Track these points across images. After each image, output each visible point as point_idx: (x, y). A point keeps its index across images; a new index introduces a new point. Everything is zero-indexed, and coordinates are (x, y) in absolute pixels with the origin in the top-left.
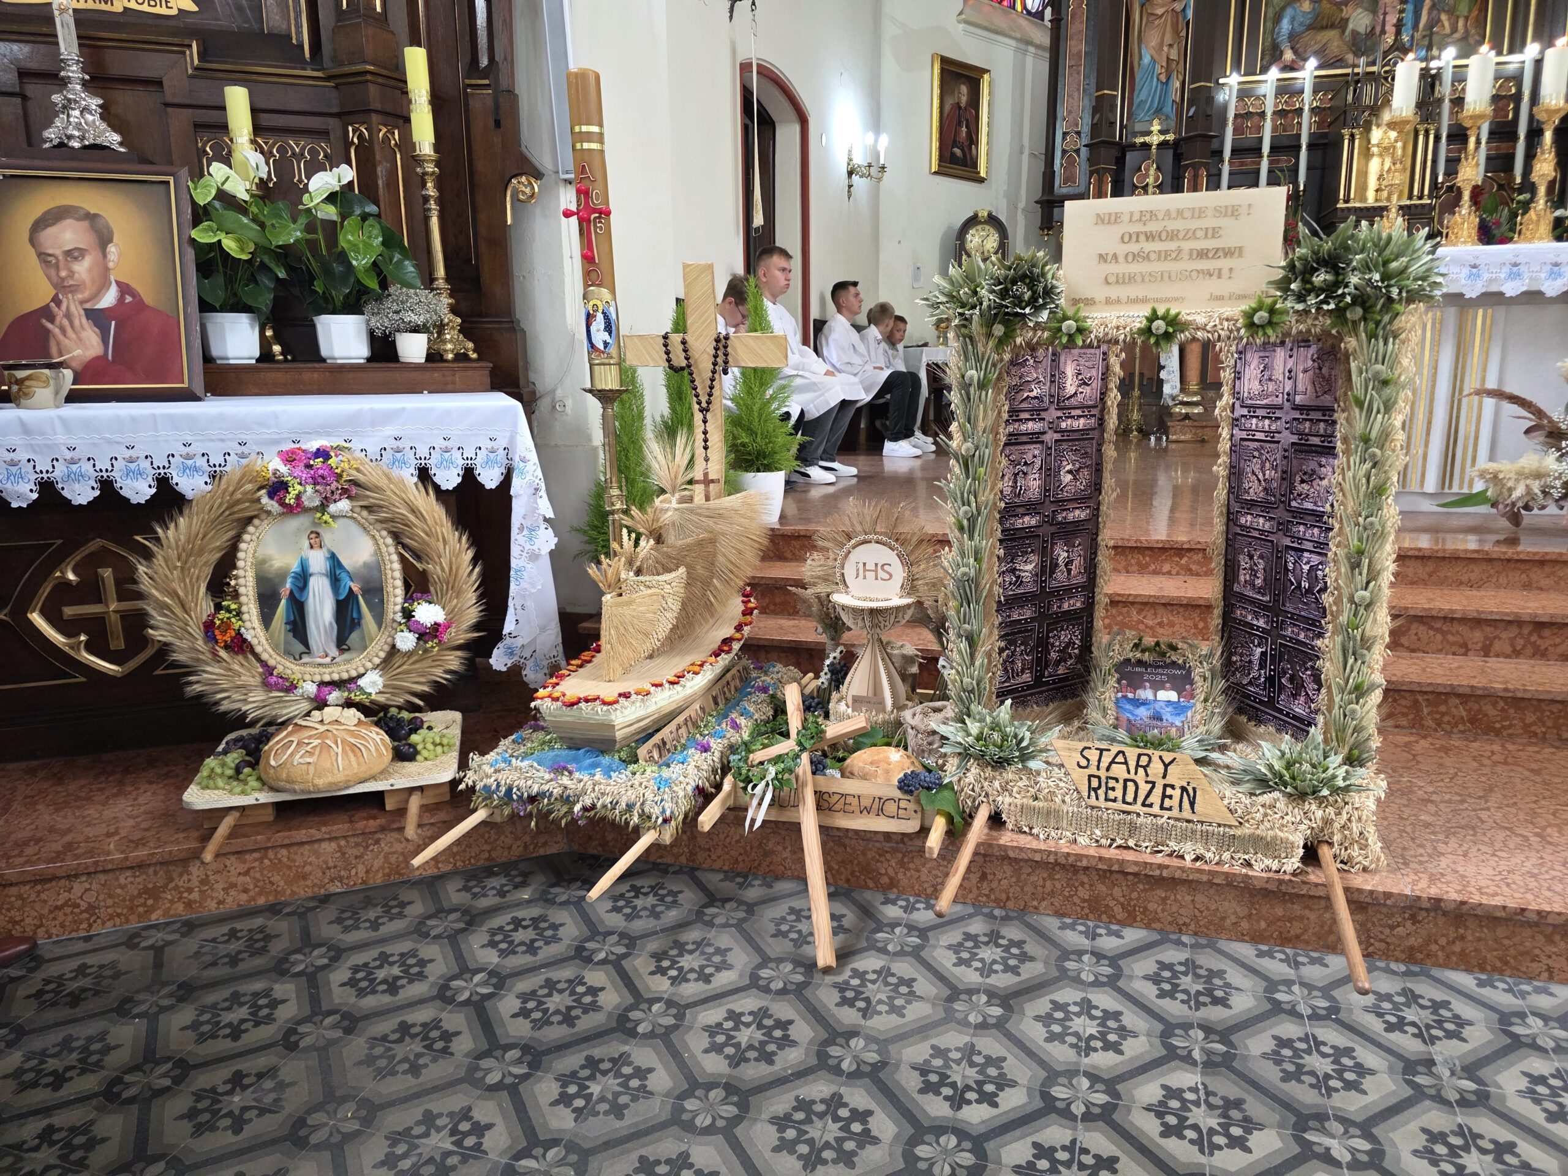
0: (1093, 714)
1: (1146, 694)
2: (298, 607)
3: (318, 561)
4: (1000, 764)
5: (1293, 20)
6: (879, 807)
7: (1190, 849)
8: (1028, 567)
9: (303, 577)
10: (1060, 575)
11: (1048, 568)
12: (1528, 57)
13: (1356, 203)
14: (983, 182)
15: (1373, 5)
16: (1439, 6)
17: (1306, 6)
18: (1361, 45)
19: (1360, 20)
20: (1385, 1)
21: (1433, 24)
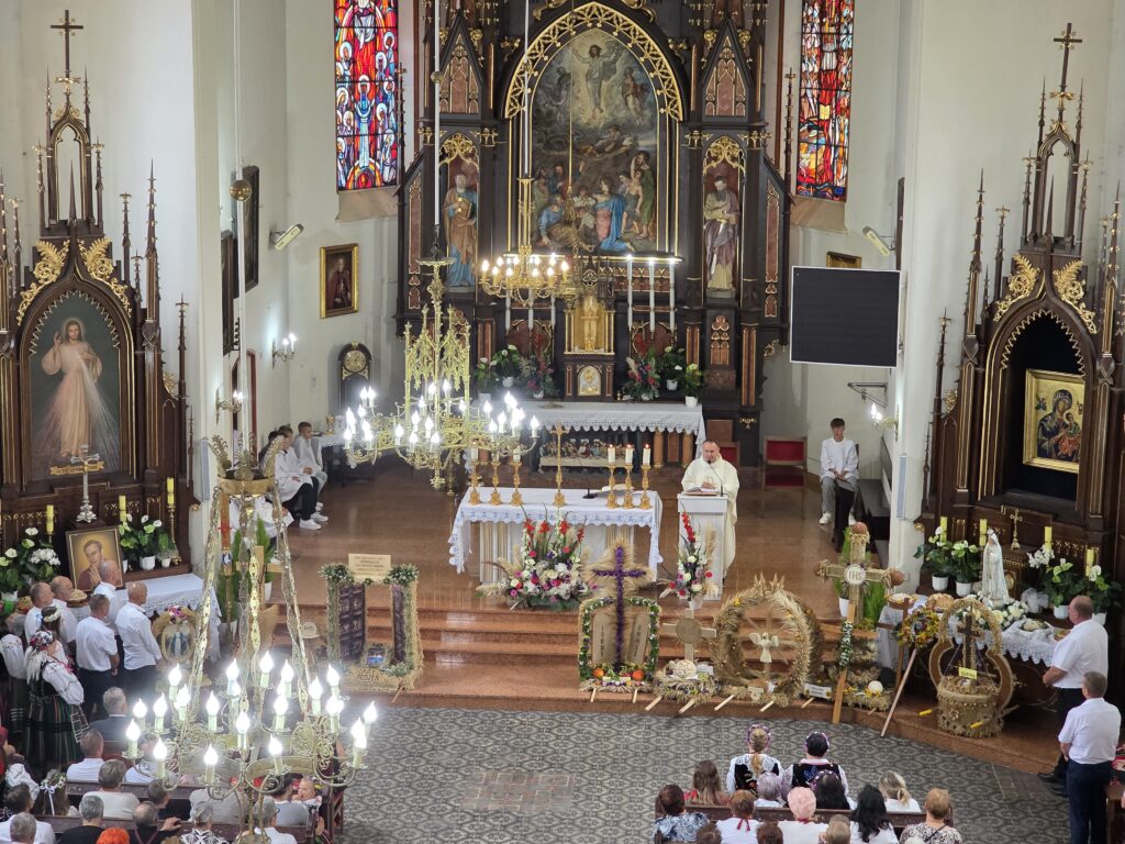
0: (362, 662)
1: (374, 656)
2: (173, 645)
3: (178, 635)
5: (548, 216)
7: (377, 688)
8: (346, 627)
9: (175, 638)
10: (355, 628)
11: (352, 626)
12: (672, 261)
13: (576, 351)
14: (356, 312)
15: (594, 211)
16: (632, 216)
17: (556, 209)
18: (589, 235)
19: (588, 220)
20: (600, 213)
21: (629, 226)
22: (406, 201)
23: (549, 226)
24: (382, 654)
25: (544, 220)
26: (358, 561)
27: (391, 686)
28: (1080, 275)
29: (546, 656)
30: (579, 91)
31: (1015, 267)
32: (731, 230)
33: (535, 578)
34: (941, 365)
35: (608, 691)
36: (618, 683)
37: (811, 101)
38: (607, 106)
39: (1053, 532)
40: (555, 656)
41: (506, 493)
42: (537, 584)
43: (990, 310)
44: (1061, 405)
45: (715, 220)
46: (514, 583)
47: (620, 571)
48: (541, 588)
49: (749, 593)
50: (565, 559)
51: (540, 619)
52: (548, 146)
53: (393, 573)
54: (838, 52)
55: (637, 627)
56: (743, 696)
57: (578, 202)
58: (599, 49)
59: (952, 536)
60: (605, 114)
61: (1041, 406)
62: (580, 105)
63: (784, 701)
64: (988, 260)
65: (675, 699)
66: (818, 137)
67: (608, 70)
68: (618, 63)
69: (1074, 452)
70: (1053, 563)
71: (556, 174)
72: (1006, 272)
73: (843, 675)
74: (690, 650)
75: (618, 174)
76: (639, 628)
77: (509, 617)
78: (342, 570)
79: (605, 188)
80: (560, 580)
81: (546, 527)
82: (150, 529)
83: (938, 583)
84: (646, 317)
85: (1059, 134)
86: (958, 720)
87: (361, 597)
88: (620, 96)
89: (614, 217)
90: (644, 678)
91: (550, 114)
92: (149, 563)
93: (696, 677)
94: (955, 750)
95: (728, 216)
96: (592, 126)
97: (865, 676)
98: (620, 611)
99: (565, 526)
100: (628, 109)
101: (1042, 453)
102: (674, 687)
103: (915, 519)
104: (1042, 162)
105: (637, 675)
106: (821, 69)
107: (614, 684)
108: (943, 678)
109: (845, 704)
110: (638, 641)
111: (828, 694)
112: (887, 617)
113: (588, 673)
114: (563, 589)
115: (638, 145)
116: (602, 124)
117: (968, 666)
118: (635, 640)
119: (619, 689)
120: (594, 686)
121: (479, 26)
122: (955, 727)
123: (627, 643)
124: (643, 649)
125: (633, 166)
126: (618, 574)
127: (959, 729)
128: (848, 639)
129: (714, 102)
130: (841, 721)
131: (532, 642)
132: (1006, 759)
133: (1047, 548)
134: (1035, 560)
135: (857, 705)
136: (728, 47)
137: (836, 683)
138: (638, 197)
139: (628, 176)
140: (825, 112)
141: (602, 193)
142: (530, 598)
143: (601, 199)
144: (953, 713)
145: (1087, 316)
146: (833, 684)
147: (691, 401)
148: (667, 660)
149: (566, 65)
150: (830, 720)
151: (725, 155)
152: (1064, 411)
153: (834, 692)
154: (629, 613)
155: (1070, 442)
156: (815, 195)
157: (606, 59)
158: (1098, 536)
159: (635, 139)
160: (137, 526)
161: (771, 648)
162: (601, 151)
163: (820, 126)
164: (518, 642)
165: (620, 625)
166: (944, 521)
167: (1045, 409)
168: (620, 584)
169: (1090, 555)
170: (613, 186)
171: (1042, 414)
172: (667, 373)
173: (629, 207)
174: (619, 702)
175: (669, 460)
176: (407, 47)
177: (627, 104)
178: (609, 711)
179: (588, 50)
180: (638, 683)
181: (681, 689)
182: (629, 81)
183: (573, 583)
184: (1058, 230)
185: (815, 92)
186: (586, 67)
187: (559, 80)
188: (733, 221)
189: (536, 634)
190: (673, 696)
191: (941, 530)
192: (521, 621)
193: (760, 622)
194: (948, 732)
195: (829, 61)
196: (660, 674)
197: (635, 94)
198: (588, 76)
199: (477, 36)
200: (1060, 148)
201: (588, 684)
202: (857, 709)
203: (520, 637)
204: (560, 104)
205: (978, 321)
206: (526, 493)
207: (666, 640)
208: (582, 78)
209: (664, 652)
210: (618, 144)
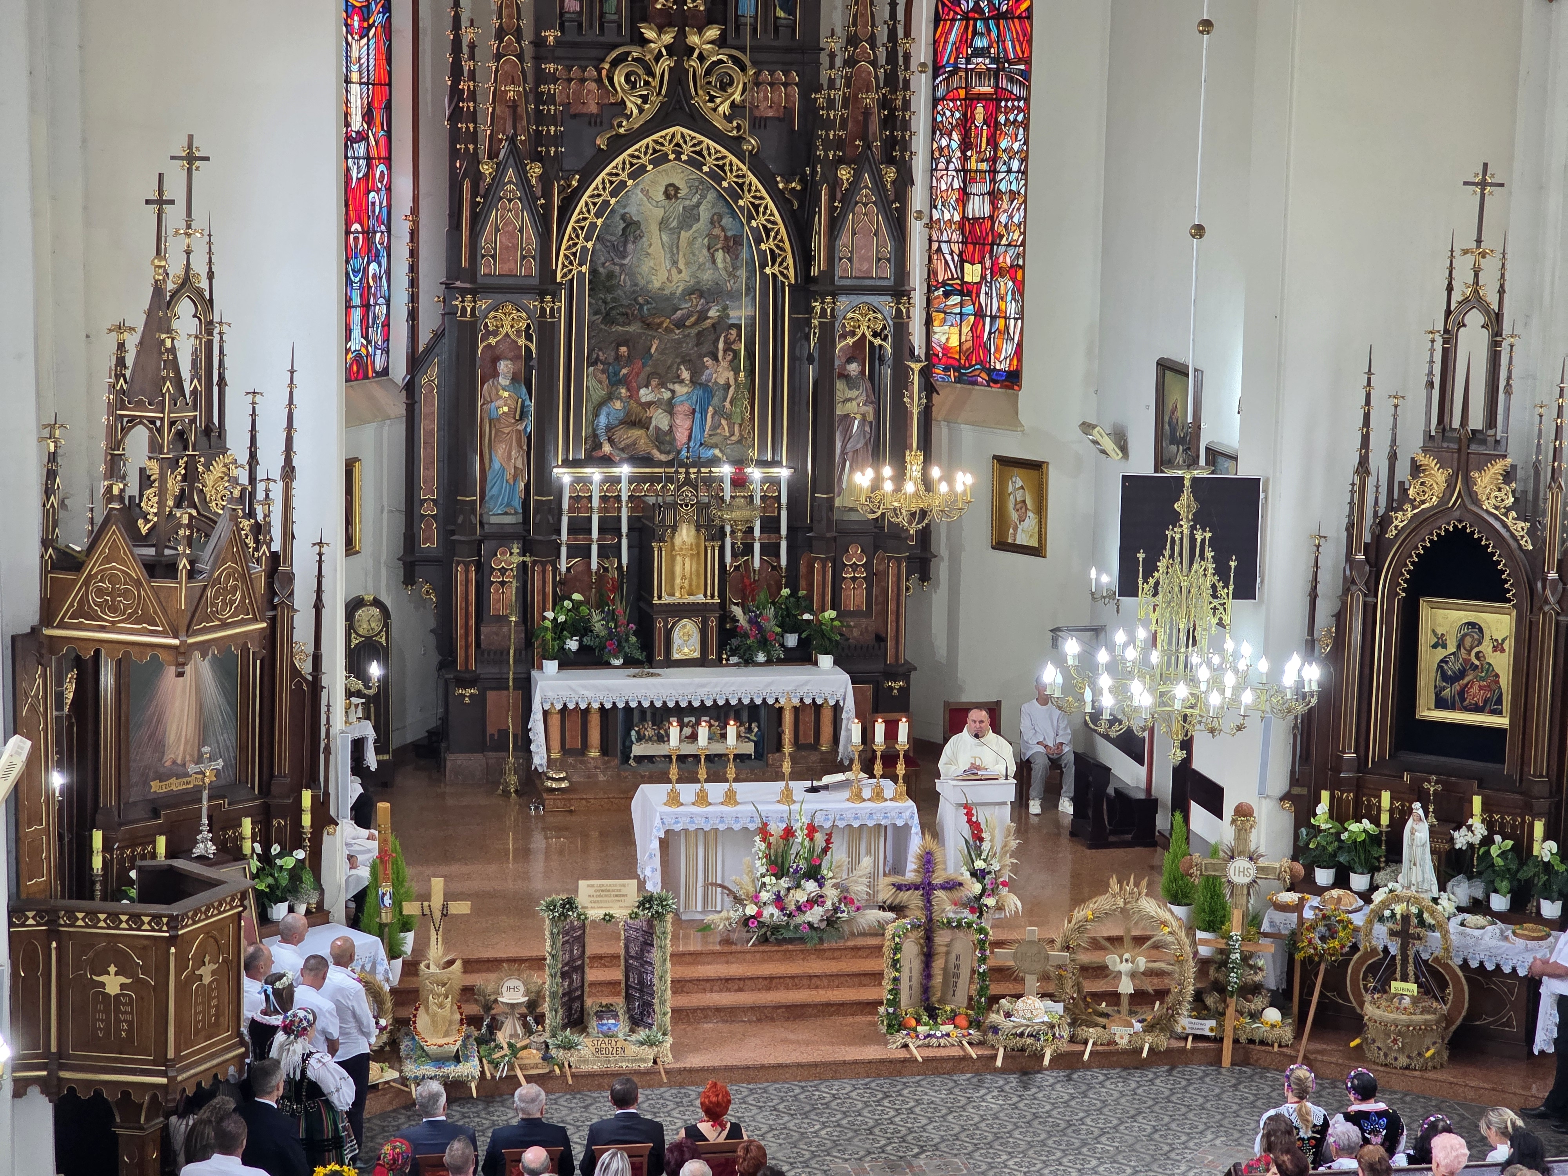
0: (591, 1029)
1: (605, 1022)
4: (569, 1049)
5: (608, 414)
6: (536, 1066)
7: (624, 1065)
8: (567, 984)
10: (575, 984)
11: (572, 982)
12: (784, 473)
13: (666, 599)
14: (358, 552)
15: (670, 407)
16: (719, 413)
17: (618, 405)
18: (663, 439)
19: (660, 420)
20: (679, 409)
21: (716, 427)
22: (416, 399)
23: (609, 428)
24: (616, 1016)
25: (603, 420)
26: (591, 891)
27: (644, 1060)
28: (1508, 476)
29: (815, 1006)
30: (650, 245)
31: (1416, 469)
32: (867, 429)
33: (779, 901)
34: (1313, 596)
35: (928, 1046)
36: (939, 1034)
37: (948, 257)
38: (687, 264)
39: (1483, 803)
40: (828, 1005)
41: (716, 790)
42: (782, 909)
43: (1383, 523)
44: (1468, 641)
45: (847, 415)
46: (751, 910)
47: (929, 884)
48: (790, 915)
49: (1102, 903)
50: (814, 873)
51: (788, 957)
52: (609, 319)
53: (641, 905)
54: (994, 196)
55: (953, 956)
56: (1106, 1038)
57: (646, 395)
58: (677, 189)
59: (1338, 814)
60: (685, 275)
61: (1440, 643)
62: (652, 264)
63: (1164, 1042)
64: (1378, 462)
65: (1022, 1050)
66: (961, 304)
67: (690, 217)
68: (702, 208)
69: (1486, 701)
70: (1487, 841)
71: (618, 358)
72: (1403, 472)
73: (1232, 1002)
74: (1032, 982)
75: (701, 357)
76: (958, 957)
77: (748, 956)
78: (570, 904)
79: (686, 375)
80: (812, 902)
81: (789, 833)
82: (288, 862)
83: (1323, 876)
84: (748, 549)
85: (1475, 300)
86: (1400, 1050)
87: (581, 941)
88: (705, 251)
89: (697, 415)
90: (970, 1026)
91: (611, 275)
92: (280, 911)
93: (1046, 1019)
94: (1396, 1088)
95: (864, 409)
96: (667, 292)
97: (1258, 1002)
98: (929, 939)
99: (812, 830)
100: (717, 268)
101: (1441, 703)
102: (1021, 1035)
103: (1280, 795)
104: (1449, 337)
105: (962, 1021)
106: (964, 218)
107: (934, 1036)
108: (1368, 997)
109: (1236, 1041)
110: (957, 976)
111: (1212, 1030)
112: (1272, 923)
113: (896, 1024)
114: (815, 915)
115: (728, 316)
116: (680, 289)
117: (1404, 979)
118: (951, 977)
119: (942, 1041)
120: (908, 1040)
121: (538, 157)
122: (1396, 1059)
123: (938, 980)
124: (965, 988)
125: (721, 345)
126: (926, 888)
127: (1403, 1061)
128: (1238, 955)
129: (850, 260)
130: (1233, 1064)
131: (787, 988)
132: (1471, 1094)
133: (1476, 822)
134: (1461, 838)
135: (1251, 1041)
136: (866, 187)
137: (1223, 1014)
138: (727, 386)
139: (715, 358)
140: (972, 273)
141: (682, 382)
142: (775, 929)
143: (680, 389)
144: (1395, 1041)
145: (1520, 528)
146: (1220, 1015)
147: (826, 661)
148: (994, 1000)
149: (632, 210)
150: (1217, 1061)
151: (863, 329)
152: (1472, 649)
153: (1220, 1025)
154: (941, 938)
155: (1481, 688)
156: (958, 380)
157: (687, 203)
158: (1543, 804)
159: (725, 308)
160: (266, 858)
161: (1133, 975)
162: (680, 324)
163: (967, 291)
164: (769, 989)
165: (928, 956)
166: (1325, 795)
167: (1444, 646)
168: (929, 901)
169: (1539, 828)
170: (696, 372)
171: (1441, 653)
172: (789, 623)
173: (715, 401)
174: (949, 1059)
175: (802, 741)
176: (403, 185)
177: (714, 262)
178: (936, 1072)
179: (663, 189)
180: (964, 1032)
181: (1030, 1035)
182: (717, 231)
183: (829, 905)
184: (1476, 421)
185: (956, 248)
186: (659, 213)
187: (624, 230)
188: (870, 417)
189: (793, 977)
190: (1020, 1045)
191: (1322, 809)
192: (763, 961)
193: (1115, 941)
194: (1386, 1065)
195: (978, 207)
196: (995, 1018)
197: (727, 249)
198: (663, 224)
199: (535, 170)
200: (1475, 319)
201: (900, 1038)
202: (1252, 1046)
203: (771, 982)
204: (626, 262)
205: (1367, 538)
206: (744, 789)
207: (1001, 973)
208: (654, 228)
209: (995, 989)
210: (703, 316)
